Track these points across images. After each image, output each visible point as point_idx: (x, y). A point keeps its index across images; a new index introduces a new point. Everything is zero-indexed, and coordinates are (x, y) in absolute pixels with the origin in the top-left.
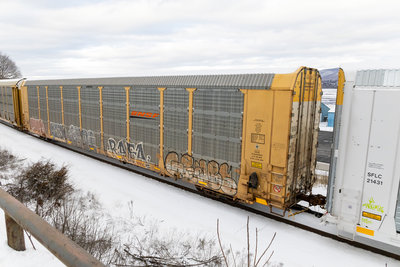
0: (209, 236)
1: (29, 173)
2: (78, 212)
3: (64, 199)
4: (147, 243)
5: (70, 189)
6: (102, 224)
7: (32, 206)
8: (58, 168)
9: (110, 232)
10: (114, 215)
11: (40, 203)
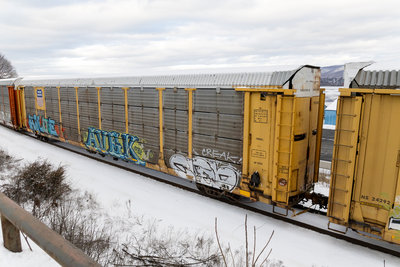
0: (207, 234)
1: (25, 174)
2: (75, 212)
3: (61, 199)
4: (146, 242)
5: (67, 189)
6: (100, 223)
7: (29, 207)
8: (55, 168)
9: (108, 232)
10: (112, 214)
11: (37, 203)
